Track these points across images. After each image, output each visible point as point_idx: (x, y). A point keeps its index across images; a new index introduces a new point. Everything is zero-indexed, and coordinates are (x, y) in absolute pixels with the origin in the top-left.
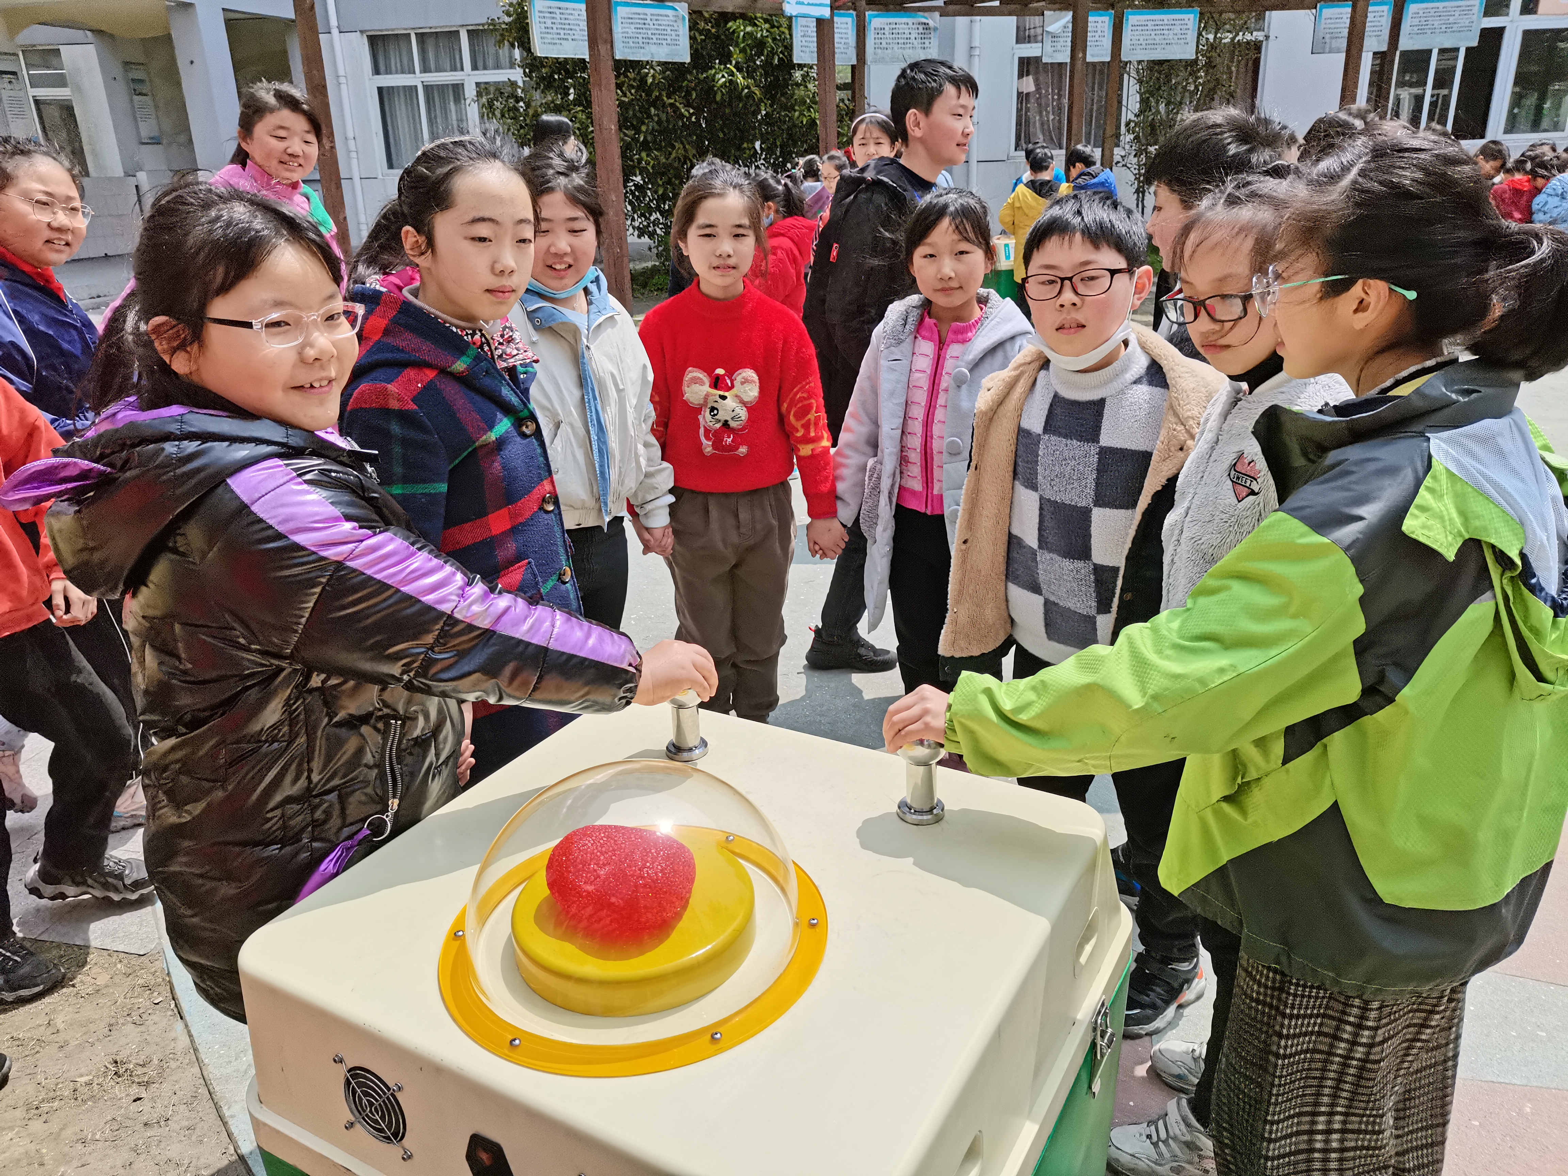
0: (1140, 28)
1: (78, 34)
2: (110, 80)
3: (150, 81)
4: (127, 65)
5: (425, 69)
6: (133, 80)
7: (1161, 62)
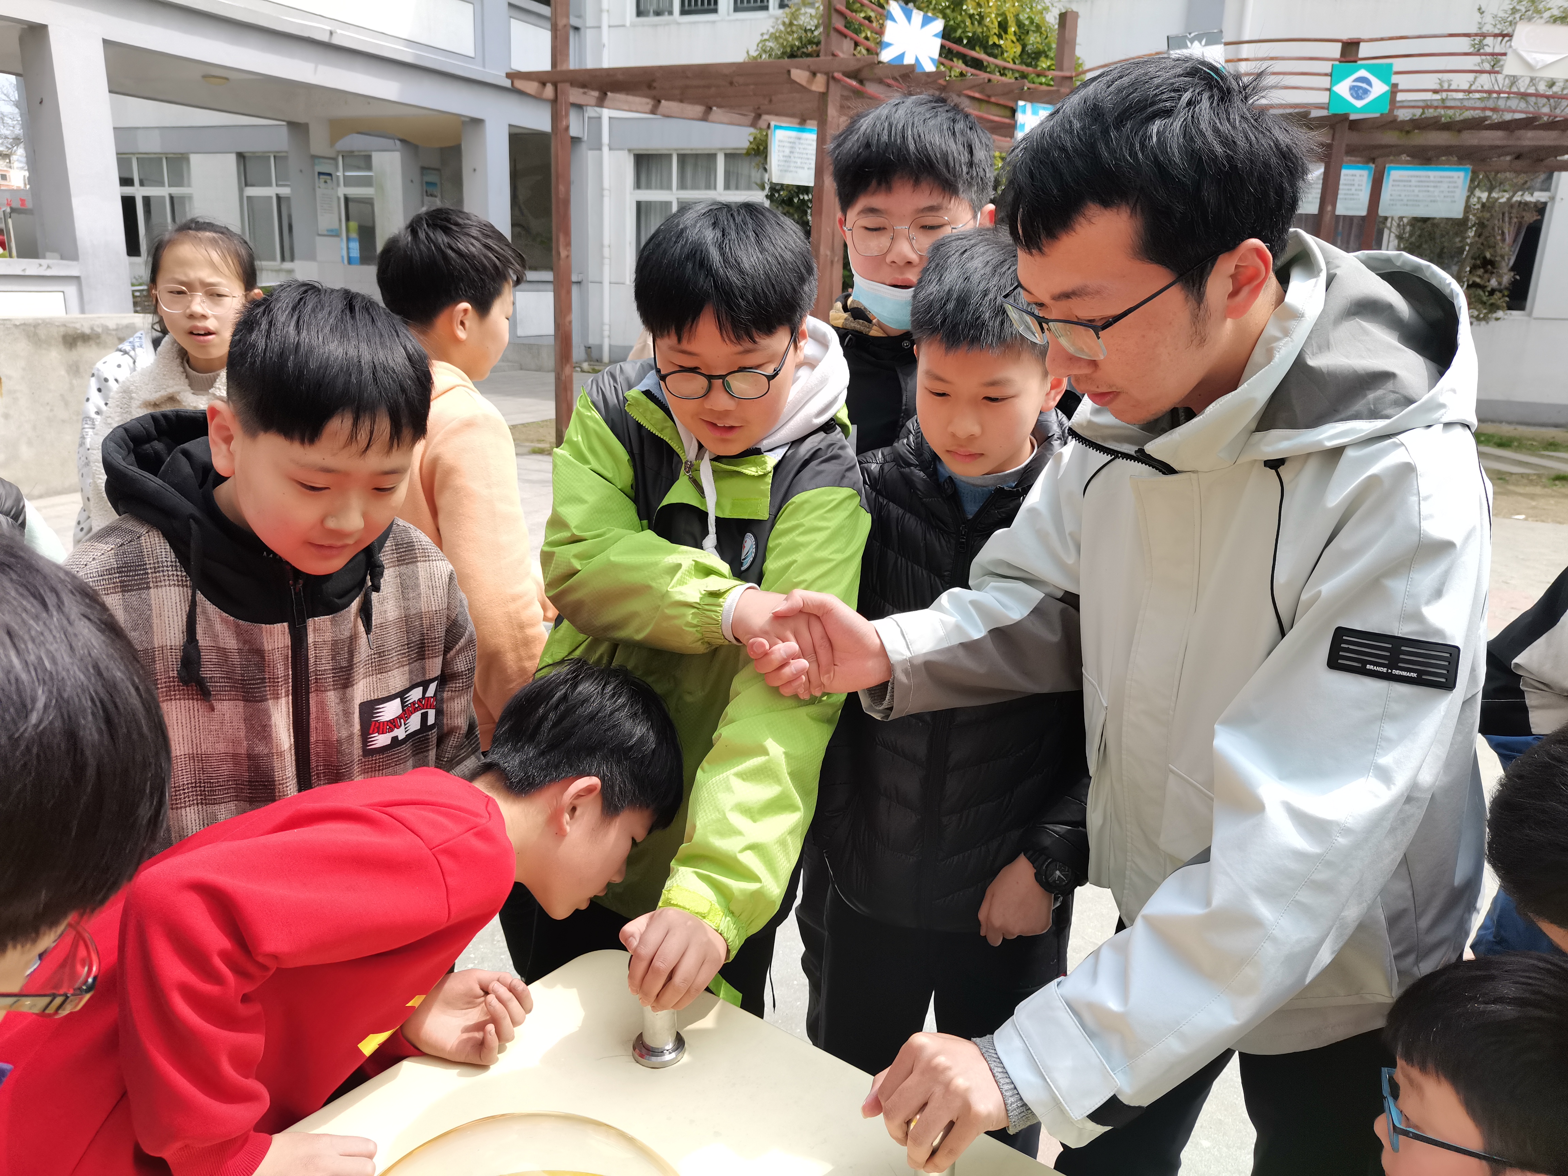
0: (1401, 184)
1: (389, 143)
2: (407, 181)
3: (441, 184)
4: (424, 169)
5: (682, 186)
6: (427, 183)
7: (1425, 220)
